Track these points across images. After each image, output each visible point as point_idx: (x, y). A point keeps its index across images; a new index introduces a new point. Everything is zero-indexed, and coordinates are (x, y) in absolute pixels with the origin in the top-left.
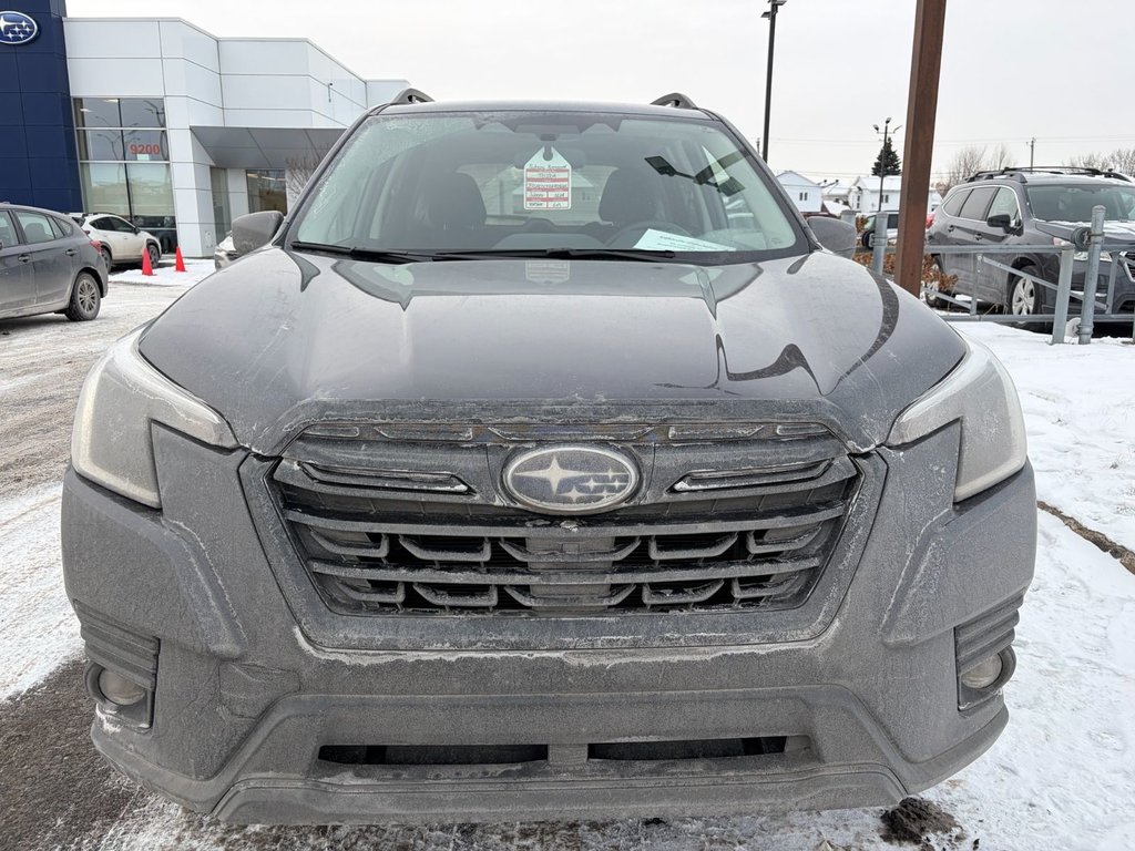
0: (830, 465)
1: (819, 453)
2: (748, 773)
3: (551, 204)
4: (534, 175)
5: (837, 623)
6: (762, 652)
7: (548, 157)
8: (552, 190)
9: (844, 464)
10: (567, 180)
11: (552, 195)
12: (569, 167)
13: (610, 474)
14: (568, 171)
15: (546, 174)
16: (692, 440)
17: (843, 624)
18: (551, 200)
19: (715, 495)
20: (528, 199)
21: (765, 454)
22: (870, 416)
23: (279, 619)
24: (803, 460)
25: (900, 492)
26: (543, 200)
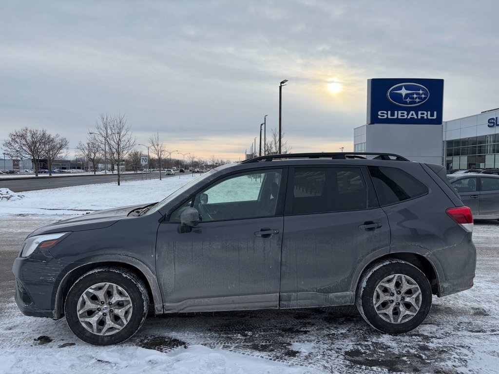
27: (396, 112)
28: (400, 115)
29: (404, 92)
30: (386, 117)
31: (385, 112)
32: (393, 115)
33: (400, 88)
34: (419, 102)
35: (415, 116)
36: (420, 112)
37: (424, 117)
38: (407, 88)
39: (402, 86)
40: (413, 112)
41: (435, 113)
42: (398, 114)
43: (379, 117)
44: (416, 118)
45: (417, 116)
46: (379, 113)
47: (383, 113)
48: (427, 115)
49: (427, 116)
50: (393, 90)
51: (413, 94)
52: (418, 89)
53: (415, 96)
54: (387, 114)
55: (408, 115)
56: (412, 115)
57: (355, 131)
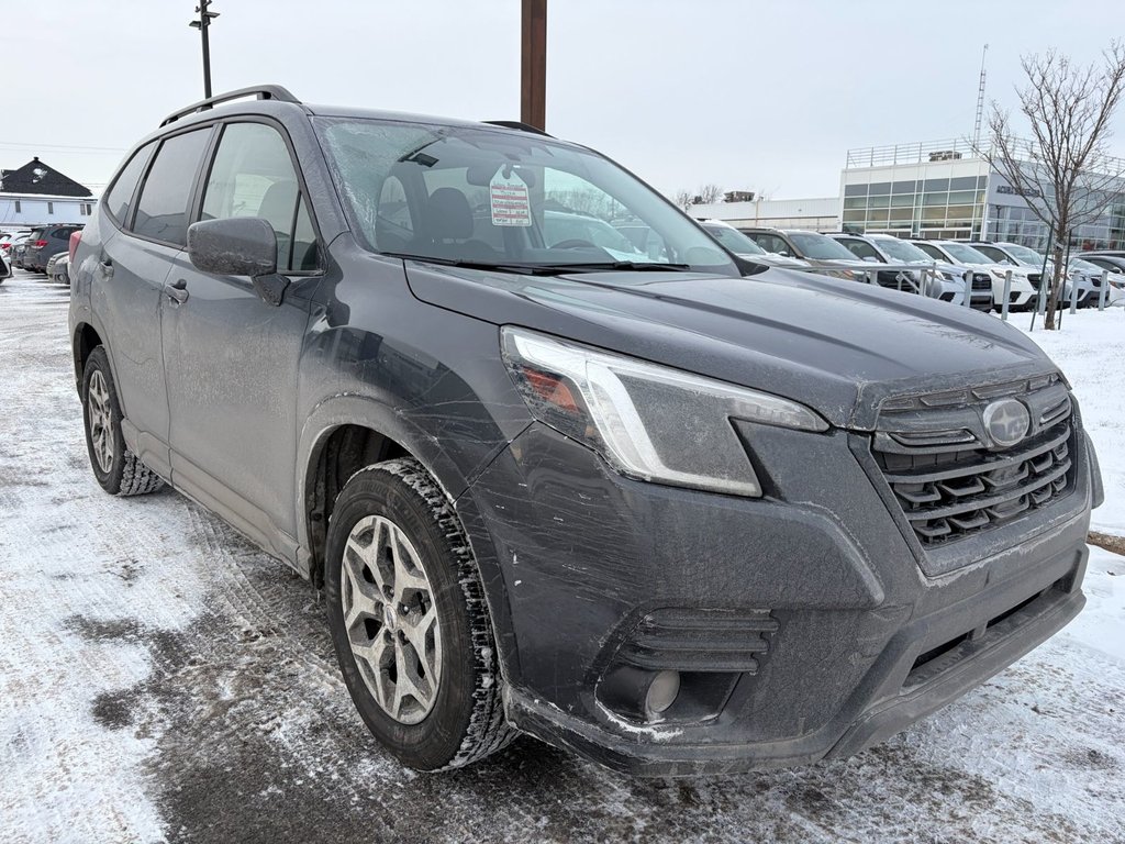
3: (514, 221)
4: (498, 192)
7: (507, 175)
8: (513, 207)
10: (525, 198)
11: (514, 212)
12: (525, 186)
13: (1023, 417)
14: (524, 190)
15: (507, 192)
18: (514, 216)
20: (495, 215)
23: (907, 562)
26: (507, 216)
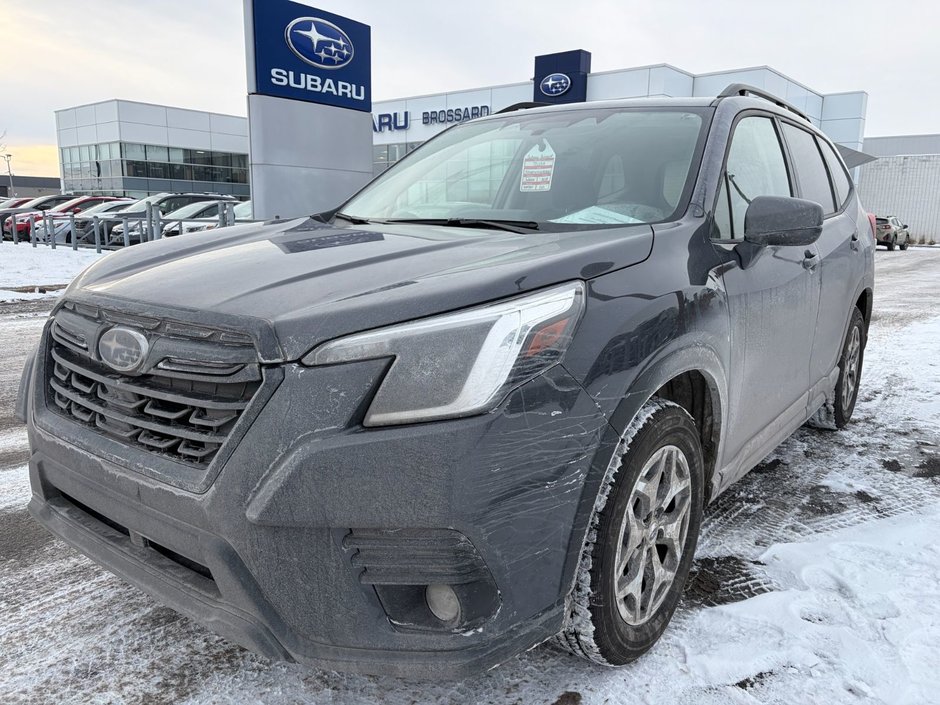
0: (242, 368)
1: (236, 358)
2: (197, 589)
3: (538, 187)
4: (531, 164)
5: (213, 488)
6: (177, 494)
7: (542, 148)
8: (540, 175)
9: (252, 370)
10: (551, 167)
11: (540, 179)
12: (554, 156)
13: (133, 350)
14: (553, 159)
15: (539, 163)
16: (178, 336)
17: (218, 489)
19: (173, 375)
20: (524, 183)
21: (205, 352)
22: (296, 338)
24: (224, 360)
25: (286, 400)
26: (534, 183)
27: (303, 76)
28: (310, 83)
29: (315, 36)
30: (285, 83)
31: (285, 73)
32: (297, 81)
33: (307, 26)
34: (339, 63)
35: (333, 90)
36: (340, 84)
37: (346, 94)
38: (321, 29)
39: (310, 22)
40: (331, 81)
41: (362, 88)
42: (308, 82)
43: (274, 80)
44: (335, 93)
45: (337, 90)
46: (274, 72)
47: (280, 74)
48: (351, 90)
49: (351, 92)
50: (296, 27)
51: (329, 44)
52: (337, 36)
53: (333, 49)
54: (287, 77)
55: (322, 84)
56: (329, 87)
57: (58, 119)
